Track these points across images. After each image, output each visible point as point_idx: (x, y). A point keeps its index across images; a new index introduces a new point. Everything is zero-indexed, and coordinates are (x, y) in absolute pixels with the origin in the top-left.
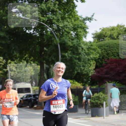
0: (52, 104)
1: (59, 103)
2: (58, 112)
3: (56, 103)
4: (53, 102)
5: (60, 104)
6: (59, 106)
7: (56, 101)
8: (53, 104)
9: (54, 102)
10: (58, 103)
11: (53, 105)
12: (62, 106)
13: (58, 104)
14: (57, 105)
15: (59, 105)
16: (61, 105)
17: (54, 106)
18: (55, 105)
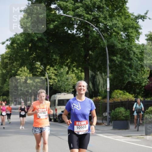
1: (82, 124)
2: (81, 132)
3: (79, 124)
4: (77, 122)
5: (83, 125)
7: (80, 122)
8: (77, 124)
9: (78, 122)
10: (81, 124)
11: (77, 126)
12: (85, 127)
13: (81, 125)
14: (80, 126)
15: (83, 126)
16: (84, 126)
18: (78, 126)
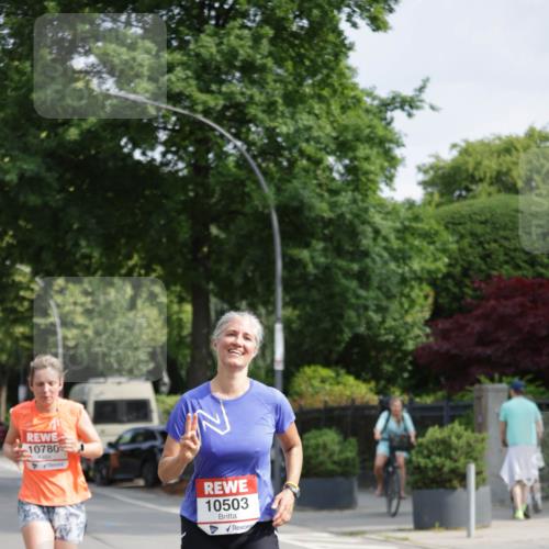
0: (204, 496)
1: (227, 491)
2: (227, 525)
3: (217, 492)
4: (206, 484)
5: (231, 494)
6: (230, 503)
7: (217, 483)
8: (206, 493)
9: (211, 484)
10: (223, 489)
11: (207, 499)
12: (242, 504)
13: (224, 495)
14: (221, 499)
15: (231, 498)
16: (239, 498)
17: (209, 502)
18: (212, 500)
